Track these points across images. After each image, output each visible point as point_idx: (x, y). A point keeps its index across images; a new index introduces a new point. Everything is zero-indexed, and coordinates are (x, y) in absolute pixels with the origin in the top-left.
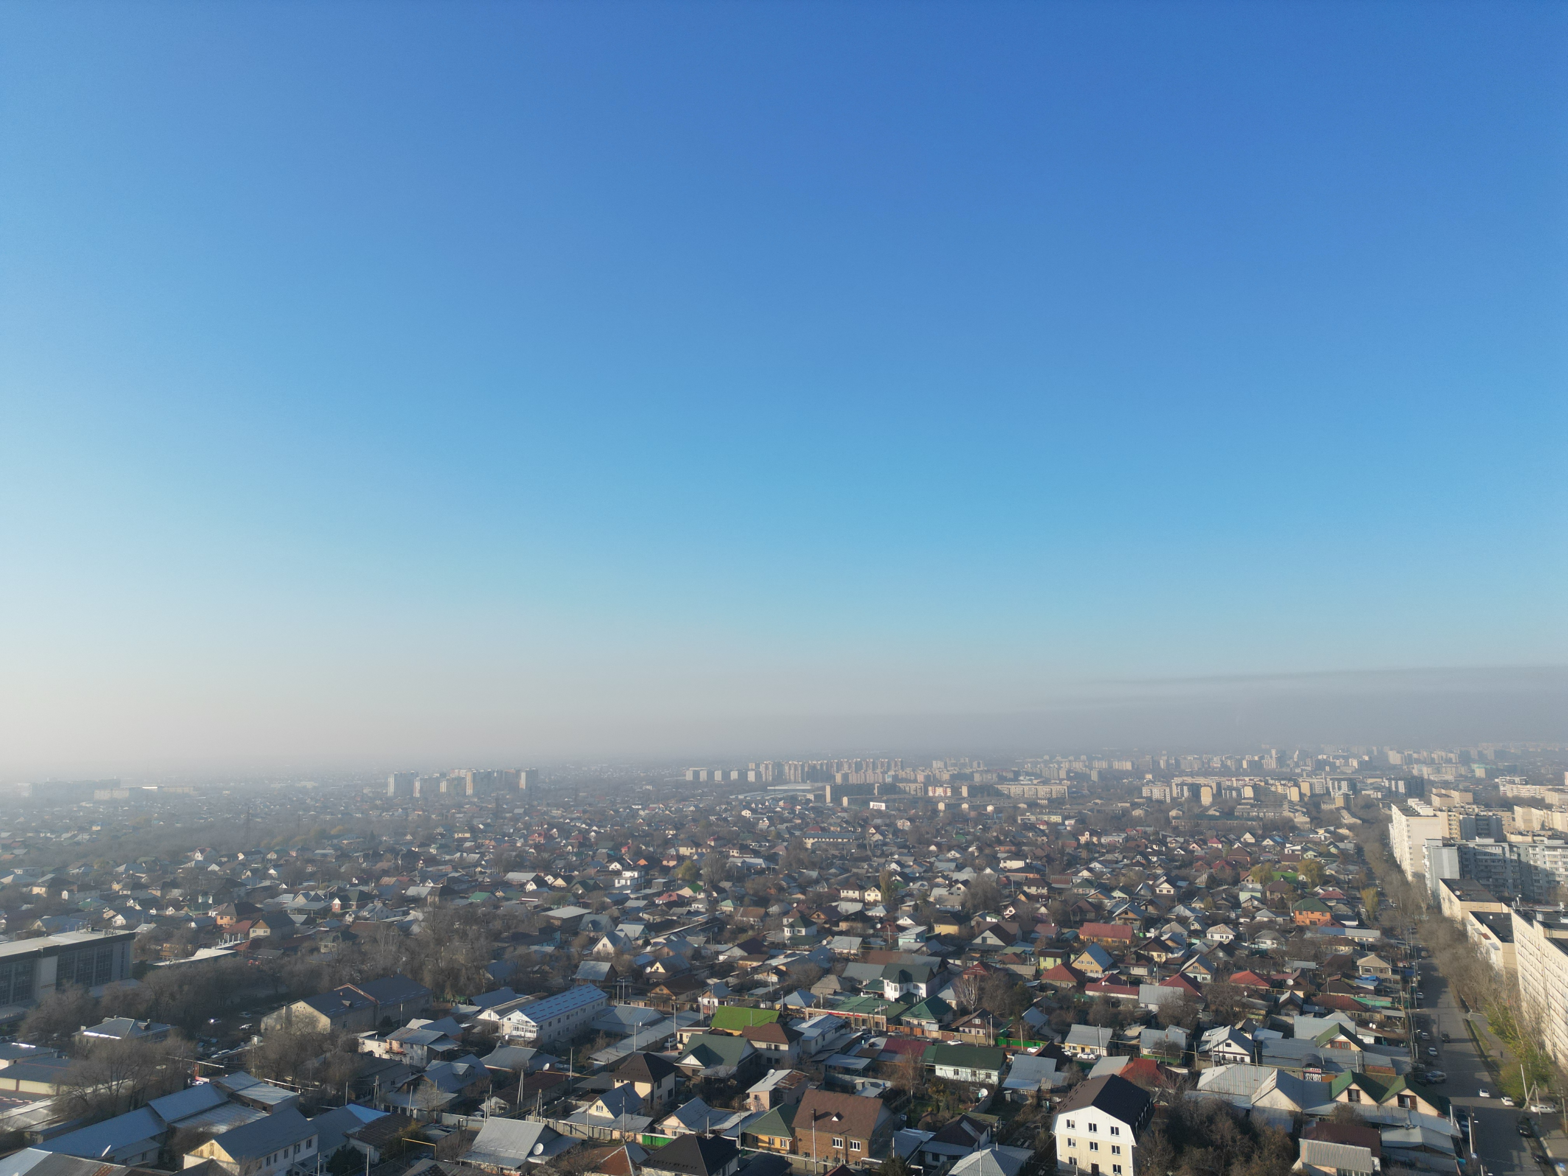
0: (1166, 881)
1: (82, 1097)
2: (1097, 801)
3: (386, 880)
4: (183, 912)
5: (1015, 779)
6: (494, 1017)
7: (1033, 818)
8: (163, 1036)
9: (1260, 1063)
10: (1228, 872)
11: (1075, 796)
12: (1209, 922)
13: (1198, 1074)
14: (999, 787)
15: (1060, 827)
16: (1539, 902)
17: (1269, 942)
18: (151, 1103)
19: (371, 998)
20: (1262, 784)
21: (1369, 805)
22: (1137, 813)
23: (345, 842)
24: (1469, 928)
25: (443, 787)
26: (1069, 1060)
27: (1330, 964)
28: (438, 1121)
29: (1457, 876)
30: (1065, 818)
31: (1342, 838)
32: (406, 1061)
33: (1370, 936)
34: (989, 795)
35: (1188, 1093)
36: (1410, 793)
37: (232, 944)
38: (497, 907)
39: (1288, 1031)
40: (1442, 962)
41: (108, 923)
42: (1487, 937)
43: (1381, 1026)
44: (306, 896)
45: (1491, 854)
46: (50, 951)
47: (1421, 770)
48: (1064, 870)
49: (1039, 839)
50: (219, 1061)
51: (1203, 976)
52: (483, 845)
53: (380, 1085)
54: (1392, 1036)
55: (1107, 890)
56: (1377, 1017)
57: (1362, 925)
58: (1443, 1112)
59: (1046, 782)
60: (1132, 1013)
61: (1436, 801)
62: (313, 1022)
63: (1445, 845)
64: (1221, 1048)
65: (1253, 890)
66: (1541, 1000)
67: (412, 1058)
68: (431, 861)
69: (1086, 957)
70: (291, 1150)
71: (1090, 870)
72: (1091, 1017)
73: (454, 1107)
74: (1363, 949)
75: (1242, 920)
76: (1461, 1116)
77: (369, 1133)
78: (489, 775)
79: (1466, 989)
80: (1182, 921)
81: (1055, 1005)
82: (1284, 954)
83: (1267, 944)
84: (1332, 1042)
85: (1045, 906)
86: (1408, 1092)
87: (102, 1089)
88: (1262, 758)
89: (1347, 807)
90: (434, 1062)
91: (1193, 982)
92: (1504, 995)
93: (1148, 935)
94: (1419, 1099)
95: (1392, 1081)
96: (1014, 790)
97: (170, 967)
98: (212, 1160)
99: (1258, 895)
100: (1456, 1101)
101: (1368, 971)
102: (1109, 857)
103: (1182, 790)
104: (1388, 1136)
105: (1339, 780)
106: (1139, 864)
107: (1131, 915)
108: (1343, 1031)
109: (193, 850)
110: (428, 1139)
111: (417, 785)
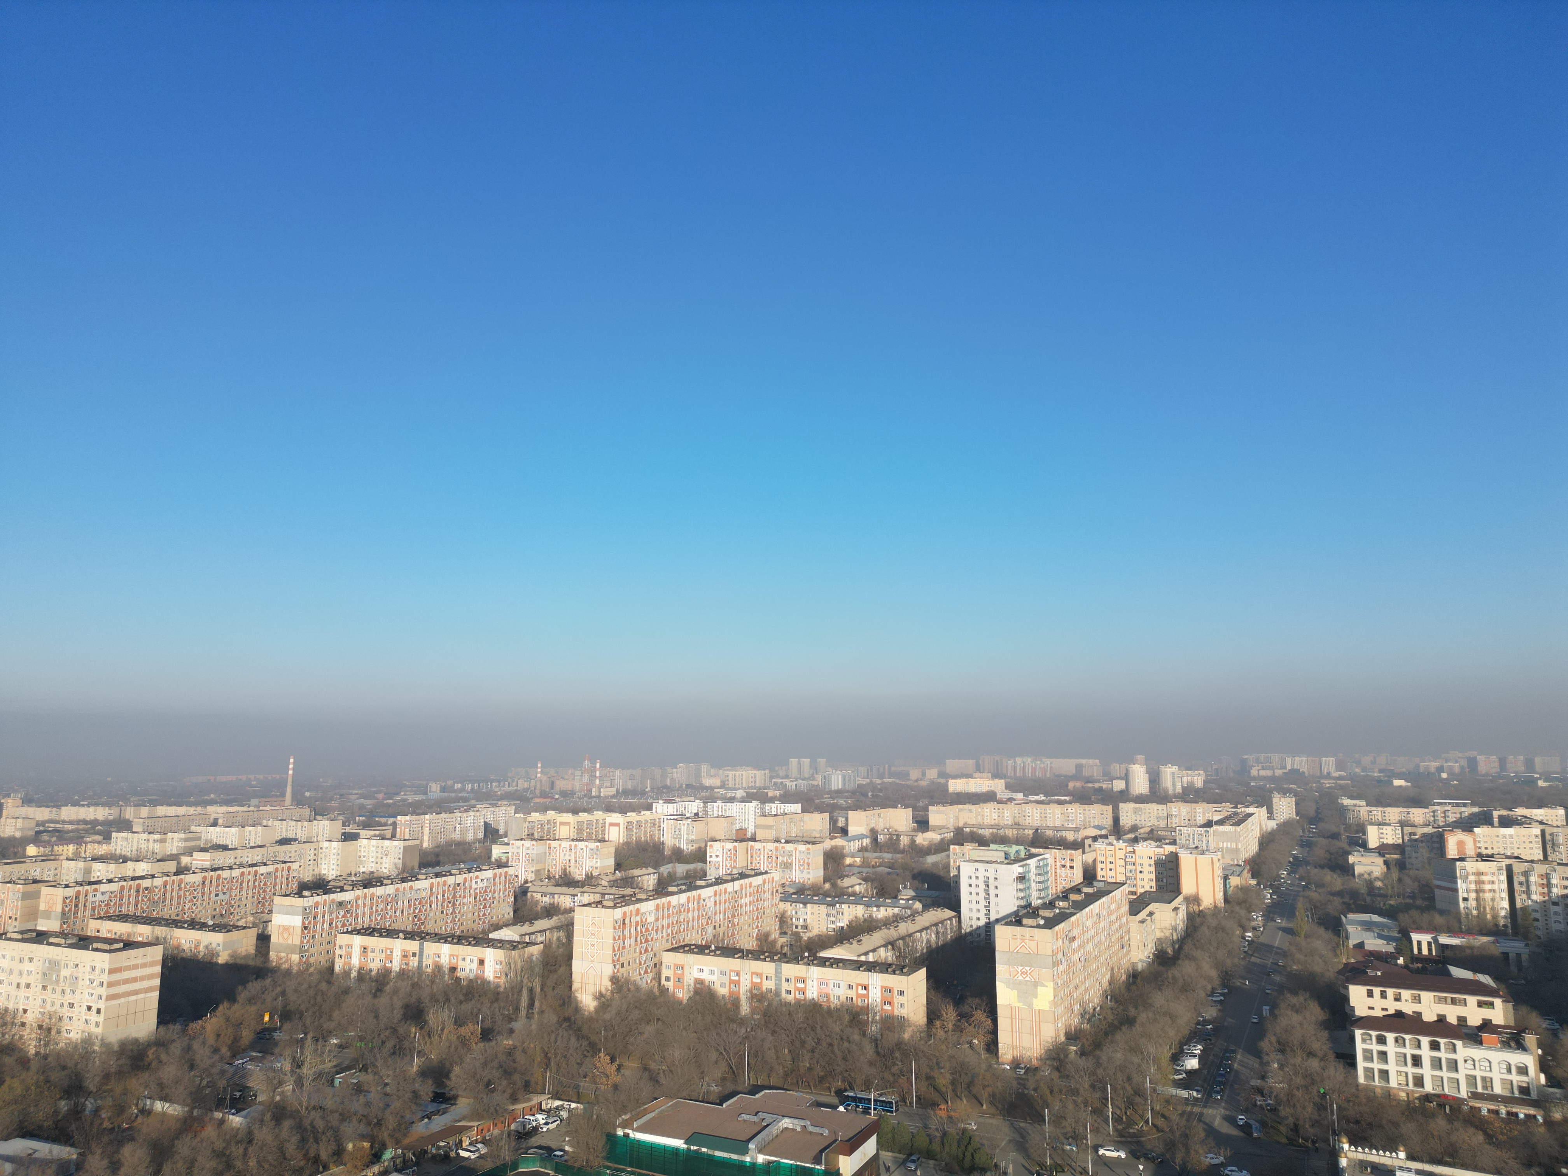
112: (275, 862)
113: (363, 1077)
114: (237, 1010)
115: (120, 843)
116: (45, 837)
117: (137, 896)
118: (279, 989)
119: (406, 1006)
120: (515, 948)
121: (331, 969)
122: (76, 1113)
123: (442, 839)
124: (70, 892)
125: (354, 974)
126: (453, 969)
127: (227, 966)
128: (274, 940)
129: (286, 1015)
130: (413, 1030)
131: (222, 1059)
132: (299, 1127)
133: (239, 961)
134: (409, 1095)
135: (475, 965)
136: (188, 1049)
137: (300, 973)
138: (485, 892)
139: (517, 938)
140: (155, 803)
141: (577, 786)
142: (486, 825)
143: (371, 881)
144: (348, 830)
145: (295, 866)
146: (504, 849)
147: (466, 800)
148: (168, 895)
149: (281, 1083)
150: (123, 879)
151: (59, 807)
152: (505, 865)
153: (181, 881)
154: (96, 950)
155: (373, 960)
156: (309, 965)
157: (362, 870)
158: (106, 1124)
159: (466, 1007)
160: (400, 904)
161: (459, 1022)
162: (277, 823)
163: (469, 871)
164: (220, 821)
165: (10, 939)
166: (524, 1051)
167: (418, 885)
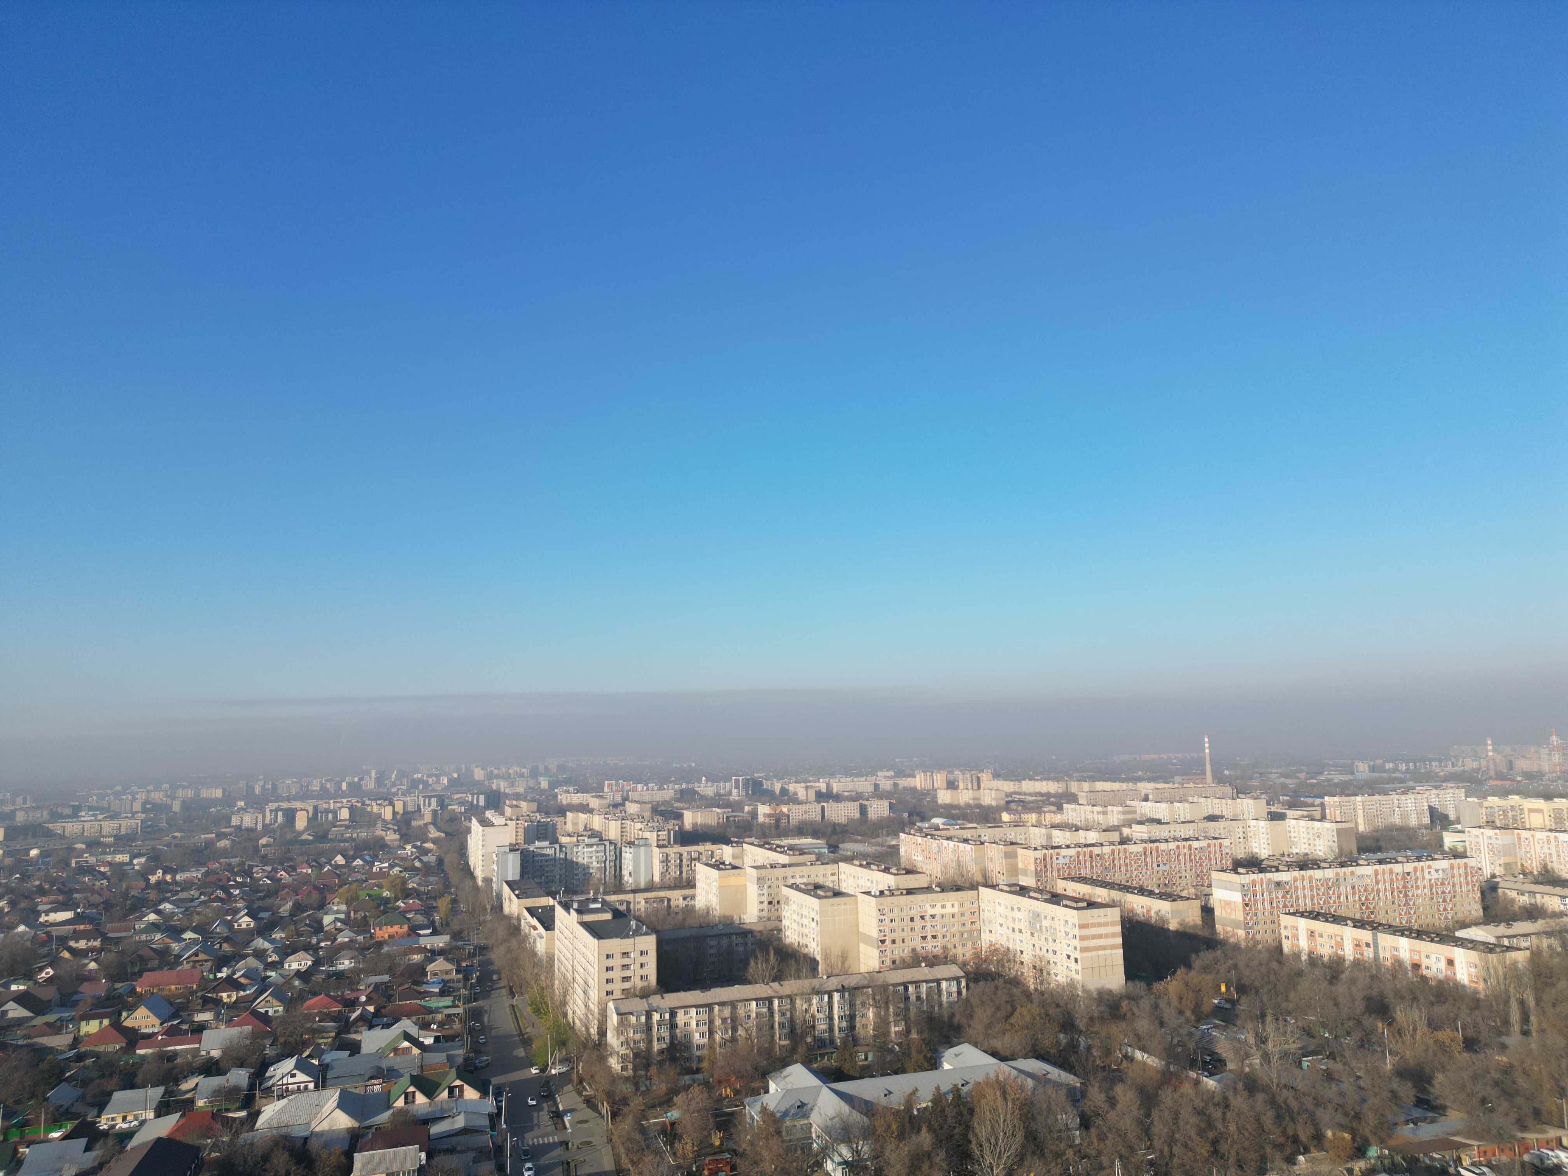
0: (247, 914)
2: (176, 834)
5: (75, 814)
7: (92, 860)
9: (324, 1087)
10: (315, 896)
11: (149, 830)
12: (287, 951)
13: (258, 1113)
14: (50, 826)
15: (126, 868)
16: (576, 893)
17: (347, 962)
20: (359, 805)
21: (454, 819)
22: (223, 843)
24: (523, 922)
26: (105, 1134)
27: (402, 974)
29: (518, 878)
30: (134, 856)
31: (426, 852)
33: (441, 941)
34: (34, 836)
35: (245, 1136)
36: (488, 807)
39: (354, 1048)
40: (497, 956)
42: (535, 928)
43: (441, 1025)
45: (546, 855)
47: (499, 785)
48: (126, 915)
49: (98, 883)
51: (273, 1008)
54: (450, 1032)
55: (175, 932)
56: (439, 1017)
57: (435, 933)
58: (484, 1093)
59: (112, 818)
60: (189, 1064)
61: (508, 811)
63: (511, 851)
64: (285, 1081)
65: (338, 912)
66: (569, 976)
69: (142, 1011)
71: (158, 912)
72: (139, 1079)
74: (433, 954)
75: (323, 944)
76: (498, 1094)
79: (515, 978)
80: (260, 954)
81: (94, 1074)
82: (361, 971)
83: (345, 964)
84: (396, 1050)
85: (95, 960)
86: (458, 1083)
88: (361, 779)
89: (434, 823)
91: (265, 1018)
92: (543, 978)
93: (219, 975)
94: (466, 1087)
95: (445, 1075)
96: (71, 828)
99: (342, 916)
100: (496, 1080)
101: (435, 974)
102: (184, 895)
103: (276, 816)
104: (436, 1129)
105: (430, 797)
106: (218, 899)
107: (202, 957)
108: (407, 1037)
112: (1206, 838)
113: (1331, 1065)
114: (1194, 976)
115: (1071, 813)
116: (1013, 806)
117: (1091, 862)
118: (1230, 962)
119: (1368, 999)
120: (1491, 951)
121: (1279, 949)
122: (1073, 1046)
123: (1380, 823)
124: (1039, 854)
125: (1304, 957)
126: (1416, 966)
127: (1177, 933)
128: (1217, 913)
129: (1242, 989)
130: (1380, 1025)
131: (1187, 1021)
132: (1272, 1102)
133: (1188, 930)
134: (1386, 1094)
135: (1443, 965)
136: (1156, 1007)
137: (1249, 949)
138: (1443, 884)
139: (1493, 940)
140: (1093, 779)
141: (1546, 767)
142: (1431, 809)
143: (1305, 863)
144: (1273, 809)
145: (1226, 843)
146: (1459, 837)
147: (1401, 781)
148: (1117, 862)
149: (1247, 1056)
150: (1078, 845)
151: (1019, 781)
152: (1463, 855)
153: (1125, 850)
154: (1066, 906)
155: (1322, 945)
156: (1257, 943)
157: (1295, 851)
158: (1098, 1062)
159: (1440, 1010)
160: (1342, 889)
161: (1434, 1025)
162: (1202, 800)
163: (1419, 859)
164: (1150, 797)
165: (1002, 890)
166: (1525, 1073)
167: (1360, 870)
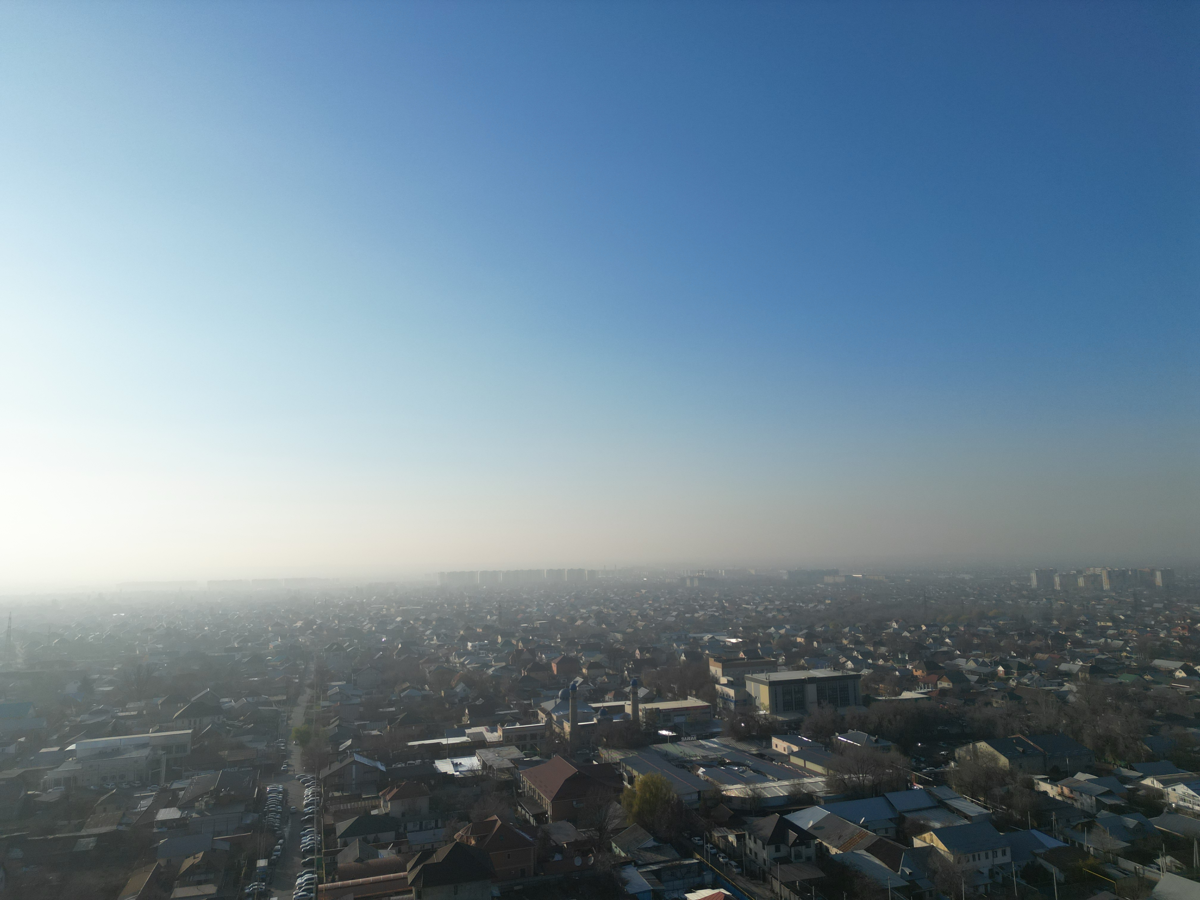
1: (843, 780)
3: (1039, 656)
4: (889, 664)
6: (1158, 785)
8: (887, 749)
18: (887, 795)
19: (1039, 748)
23: (1001, 622)
25: (1081, 582)
28: (1115, 863)
32: (1077, 805)
37: (925, 690)
38: (1148, 689)
41: (843, 666)
44: (976, 661)
46: (812, 680)
50: (929, 774)
52: (1125, 634)
53: (1057, 820)
62: (995, 759)
67: (1082, 804)
68: (1078, 643)
70: (990, 854)
73: (1129, 855)
77: (1053, 855)
78: (1123, 573)
87: (854, 778)
90: (1103, 812)
97: (885, 701)
98: (933, 846)
109: (890, 620)
110: (1107, 875)
111: (1057, 580)
